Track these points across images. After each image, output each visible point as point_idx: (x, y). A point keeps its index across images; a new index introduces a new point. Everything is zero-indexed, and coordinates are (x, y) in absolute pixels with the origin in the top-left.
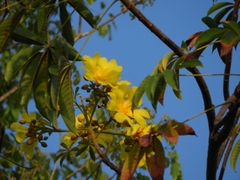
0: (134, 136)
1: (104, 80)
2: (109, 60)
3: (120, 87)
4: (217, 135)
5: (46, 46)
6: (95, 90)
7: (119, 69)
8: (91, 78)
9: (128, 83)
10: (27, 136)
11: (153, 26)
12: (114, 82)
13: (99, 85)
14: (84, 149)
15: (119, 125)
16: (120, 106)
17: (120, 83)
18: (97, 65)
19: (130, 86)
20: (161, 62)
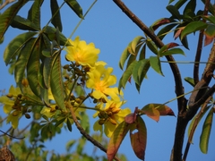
0: (108, 111)
1: (83, 61)
2: (88, 43)
3: (98, 68)
4: (185, 113)
5: (39, 32)
6: (75, 69)
7: (97, 51)
8: (73, 59)
9: (104, 64)
10: (14, 108)
11: (135, 17)
12: (92, 63)
13: (79, 65)
14: (62, 121)
15: (96, 101)
16: (97, 84)
17: (97, 64)
18: (77, 47)
19: (106, 66)
20: (131, 44)
